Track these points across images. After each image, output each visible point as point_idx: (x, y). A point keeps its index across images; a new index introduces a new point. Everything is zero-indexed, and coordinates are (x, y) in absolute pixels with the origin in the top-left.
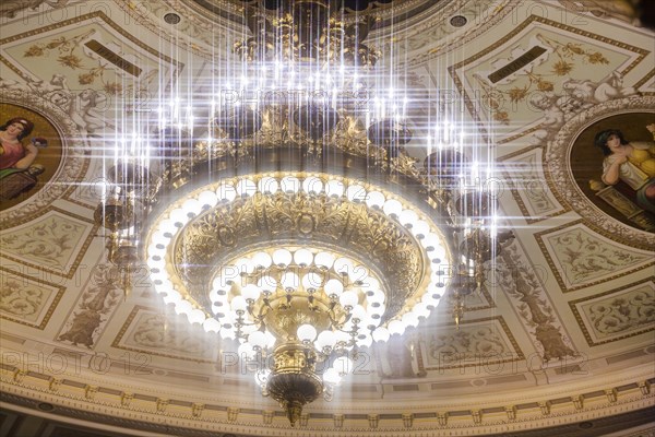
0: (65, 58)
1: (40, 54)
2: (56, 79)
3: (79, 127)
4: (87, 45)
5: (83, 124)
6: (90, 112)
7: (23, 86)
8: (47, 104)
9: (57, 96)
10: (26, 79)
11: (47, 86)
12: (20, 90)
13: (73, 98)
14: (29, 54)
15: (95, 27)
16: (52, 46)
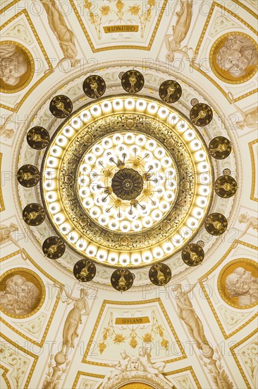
0: (116, 340)
1: (105, 346)
2: (124, 355)
3: (156, 375)
4: (116, 323)
5: (156, 372)
6: (152, 361)
7: (116, 372)
8: (134, 373)
9: (133, 365)
10: (112, 366)
11: (124, 363)
12: (116, 375)
13: (139, 359)
14: (101, 351)
15: (110, 310)
16: (105, 337)
